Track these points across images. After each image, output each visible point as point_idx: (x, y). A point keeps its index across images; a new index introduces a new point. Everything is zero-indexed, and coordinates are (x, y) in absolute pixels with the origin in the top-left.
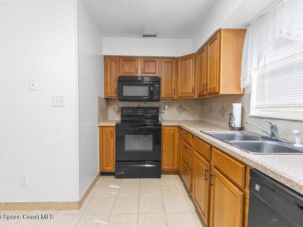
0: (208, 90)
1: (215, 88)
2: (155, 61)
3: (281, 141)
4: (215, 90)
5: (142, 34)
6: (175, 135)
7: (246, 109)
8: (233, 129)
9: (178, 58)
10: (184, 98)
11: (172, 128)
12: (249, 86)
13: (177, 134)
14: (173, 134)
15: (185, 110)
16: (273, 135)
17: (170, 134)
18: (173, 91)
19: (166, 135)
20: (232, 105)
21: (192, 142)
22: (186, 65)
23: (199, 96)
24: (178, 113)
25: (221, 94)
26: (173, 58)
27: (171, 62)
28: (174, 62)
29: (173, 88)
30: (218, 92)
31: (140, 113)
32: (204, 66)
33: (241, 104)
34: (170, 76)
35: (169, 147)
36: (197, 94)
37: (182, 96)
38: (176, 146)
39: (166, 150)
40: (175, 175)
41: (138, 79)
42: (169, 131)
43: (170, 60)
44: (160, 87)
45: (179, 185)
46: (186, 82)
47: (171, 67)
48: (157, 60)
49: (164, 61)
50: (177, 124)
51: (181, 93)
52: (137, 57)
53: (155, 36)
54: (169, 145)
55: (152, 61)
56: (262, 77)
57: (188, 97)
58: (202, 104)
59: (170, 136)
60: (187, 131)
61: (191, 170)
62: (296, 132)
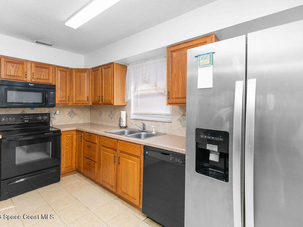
0: (104, 101)
1: (110, 100)
2: (48, 68)
3: (147, 132)
4: (110, 102)
5: (36, 41)
6: (73, 138)
7: (128, 115)
8: (121, 127)
9: (72, 69)
10: (78, 105)
11: (70, 132)
12: (130, 101)
13: (75, 137)
14: (71, 138)
15: (76, 114)
16: (144, 129)
17: (68, 138)
18: (67, 98)
19: (65, 139)
20: (121, 112)
21: (97, 141)
22: (80, 77)
23: (93, 104)
24: (69, 118)
25: (115, 105)
26: (67, 68)
27: (66, 71)
28: (67, 72)
29: (68, 95)
30: (112, 103)
31: (26, 120)
32: (99, 82)
33: (125, 111)
34: (64, 84)
35: (68, 150)
36: (91, 102)
37: (76, 103)
38: (74, 148)
39: (65, 154)
40: (72, 175)
41: (30, 84)
42: (67, 136)
43: (64, 69)
44: (55, 94)
45: (80, 180)
46: (80, 91)
47: (65, 76)
48: (51, 68)
49: (58, 70)
50: (75, 128)
51: (76, 101)
52: (27, 61)
53: (51, 45)
54: (67, 148)
55: (46, 68)
56: (137, 97)
57: (83, 104)
58: (90, 109)
59: (69, 140)
60: (90, 133)
61: (96, 162)
62: (153, 126)
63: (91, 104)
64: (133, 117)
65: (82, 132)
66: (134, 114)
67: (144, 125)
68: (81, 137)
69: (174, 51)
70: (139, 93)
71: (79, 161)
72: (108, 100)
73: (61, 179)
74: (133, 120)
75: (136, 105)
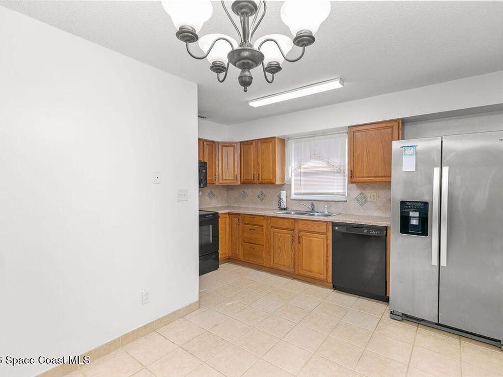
0: (260, 180)
1: (271, 178)
4: (271, 181)
8: (281, 209)
9: (218, 143)
13: (227, 221)
15: (215, 196)
16: (313, 209)
18: (214, 176)
22: (227, 152)
25: (276, 184)
26: (214, 142)
28: (214, 146)
30: (274, 182)
32: (252, 158)
36: (239, 181)
40: (225, 264)
42: (223, 219)
43: (211, 144)
44: (206, 173)
46: (228, 169)
49: (207, 144)
51: (223, 179)
56: (299, 175)
57: (230, 183)
58: (228, 189)
59: (223, 224)
60: (254, 215)
61: (263, 245)
62: (326, 206)
63: (239, 183)
64: (293, 197)
65: (239, 214)
66: (294, 194)
67: (313, 205)
68: (239, 220)
69: (358, 131)
70: (302, 170)
71: (234, 248)
72: (267, 179)
73: (220, 266)
74: (294, 201)
75: (299, 184)
